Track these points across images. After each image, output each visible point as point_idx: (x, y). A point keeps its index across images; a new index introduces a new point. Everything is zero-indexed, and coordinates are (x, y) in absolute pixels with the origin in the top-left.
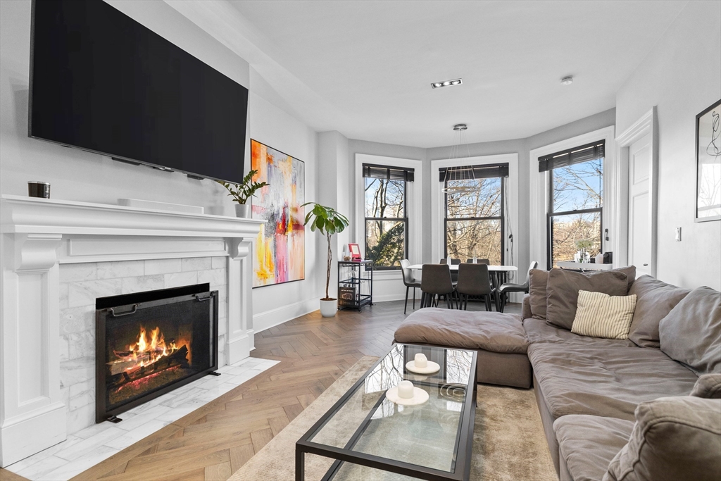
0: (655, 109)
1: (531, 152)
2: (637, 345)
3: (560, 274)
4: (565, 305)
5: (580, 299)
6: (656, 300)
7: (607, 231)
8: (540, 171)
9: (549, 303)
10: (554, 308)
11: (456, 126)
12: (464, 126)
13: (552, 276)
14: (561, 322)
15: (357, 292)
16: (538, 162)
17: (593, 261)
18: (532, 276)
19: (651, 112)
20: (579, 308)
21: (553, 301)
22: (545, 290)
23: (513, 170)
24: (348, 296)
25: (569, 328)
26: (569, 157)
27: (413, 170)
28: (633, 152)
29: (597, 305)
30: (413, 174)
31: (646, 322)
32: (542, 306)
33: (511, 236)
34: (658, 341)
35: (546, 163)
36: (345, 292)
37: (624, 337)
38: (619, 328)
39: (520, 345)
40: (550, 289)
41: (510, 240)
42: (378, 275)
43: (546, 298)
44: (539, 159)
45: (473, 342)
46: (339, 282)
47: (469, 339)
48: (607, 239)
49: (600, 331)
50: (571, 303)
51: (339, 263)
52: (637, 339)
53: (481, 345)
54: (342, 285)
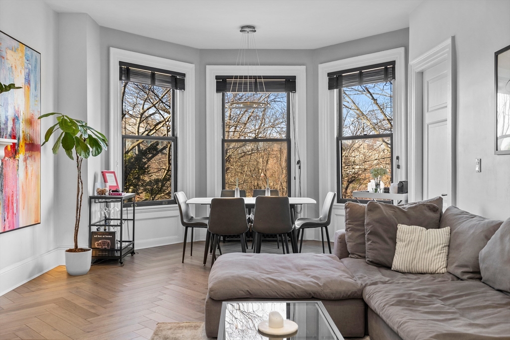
0: (453, 38)
1: (320, 66)
2: (458, 278)
3: (378, 207)
4: (384, 241)
5: (399, 234)
6: (472, 231)
7: (398, 158)
8: (329, 89)
9: (369, 240)
10: (374, 244)
11: (242, 27)
12: (252, 28)
13: (370, 210)
14: (381, 259)
15: (118, 238)
16: (328, 78)
17: (387, 190)
18: (348, 210)
19: (449, 41)
20: (399, 245)
21: (373, 238)
22: (363, 225)
23: (301, 84)
24: (104, 243)
25: (388, 265)
26: (361, 75)
27: (184, 75)
28: (427, 78)
29: (416, 240)
30: (183, 81)
31: (465, 255)
32: (360, 244)
33: (299, 162)
34: (479, 272)
35: (336, 80)
36: (100, 239)
37: (444, 270)
38: (437, 262)
39: (355, 289)
40: (368, 224)
41: (297, 166)
42: (142, 213)
43: (364, 234)
44: (329, 74)
45: (306, 291)
46: (90, 225)
47: (300, 288)
48: (398, 167)
49: (420, 267)
50: (390, 238)
51: (91, 198)
52: (458, 272)
53: (314, 293)
54: (94, 229)
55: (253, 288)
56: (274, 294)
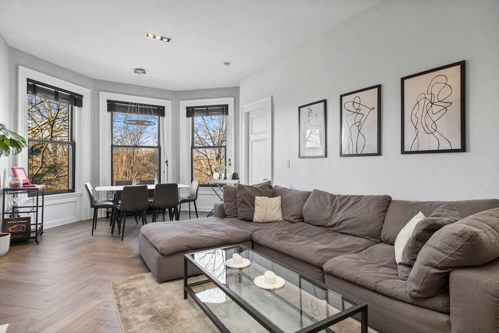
0: (272, 97)
1: (181, 102)
2: (291, 222)
3: (244, 187)
4: (249, 206)
5: (256, 202)
6: (295, 198)
7: (230, 160)
8: (187, 117)
9: (240, 206)
10: (243, 209)
11: (136, 70)
12: (144, 71)
13: (239, 189)
14: (248, 217)
15: (33, 221)
16: (186, 110)
18: (225, 190)
19: (270, 98)
20: (256, 208)
21: (242, 205)
22: (236, 198)
23: (168, 112)
24: (18, 228)
25: (252, 220)
26: (207, 111)
27: (82, 96)
28: (251, 116)
29: (266, 204)
30: (82, 100)
31: (294, 210)
32: (234, 209)
33: (167, 162)
34: (303, 218)
35: (191, 112)
36: (14, 224)
37: (282, 219)
38: (277, 215)
39: (248, 235)
40: (239, 197)
41: (166, 164)
43: (236, 203)
44: (187, 108)
45: (223, 240)
46: (4, 213)
47: (220, 239)
48: (230, 165)
49: (269, 219)
50: (251, 204)
51: (5, 190)
52: (292, 219)
53: (227, 241)
54: (6, 216)
55: (191, 243)
56: (205, 245)
